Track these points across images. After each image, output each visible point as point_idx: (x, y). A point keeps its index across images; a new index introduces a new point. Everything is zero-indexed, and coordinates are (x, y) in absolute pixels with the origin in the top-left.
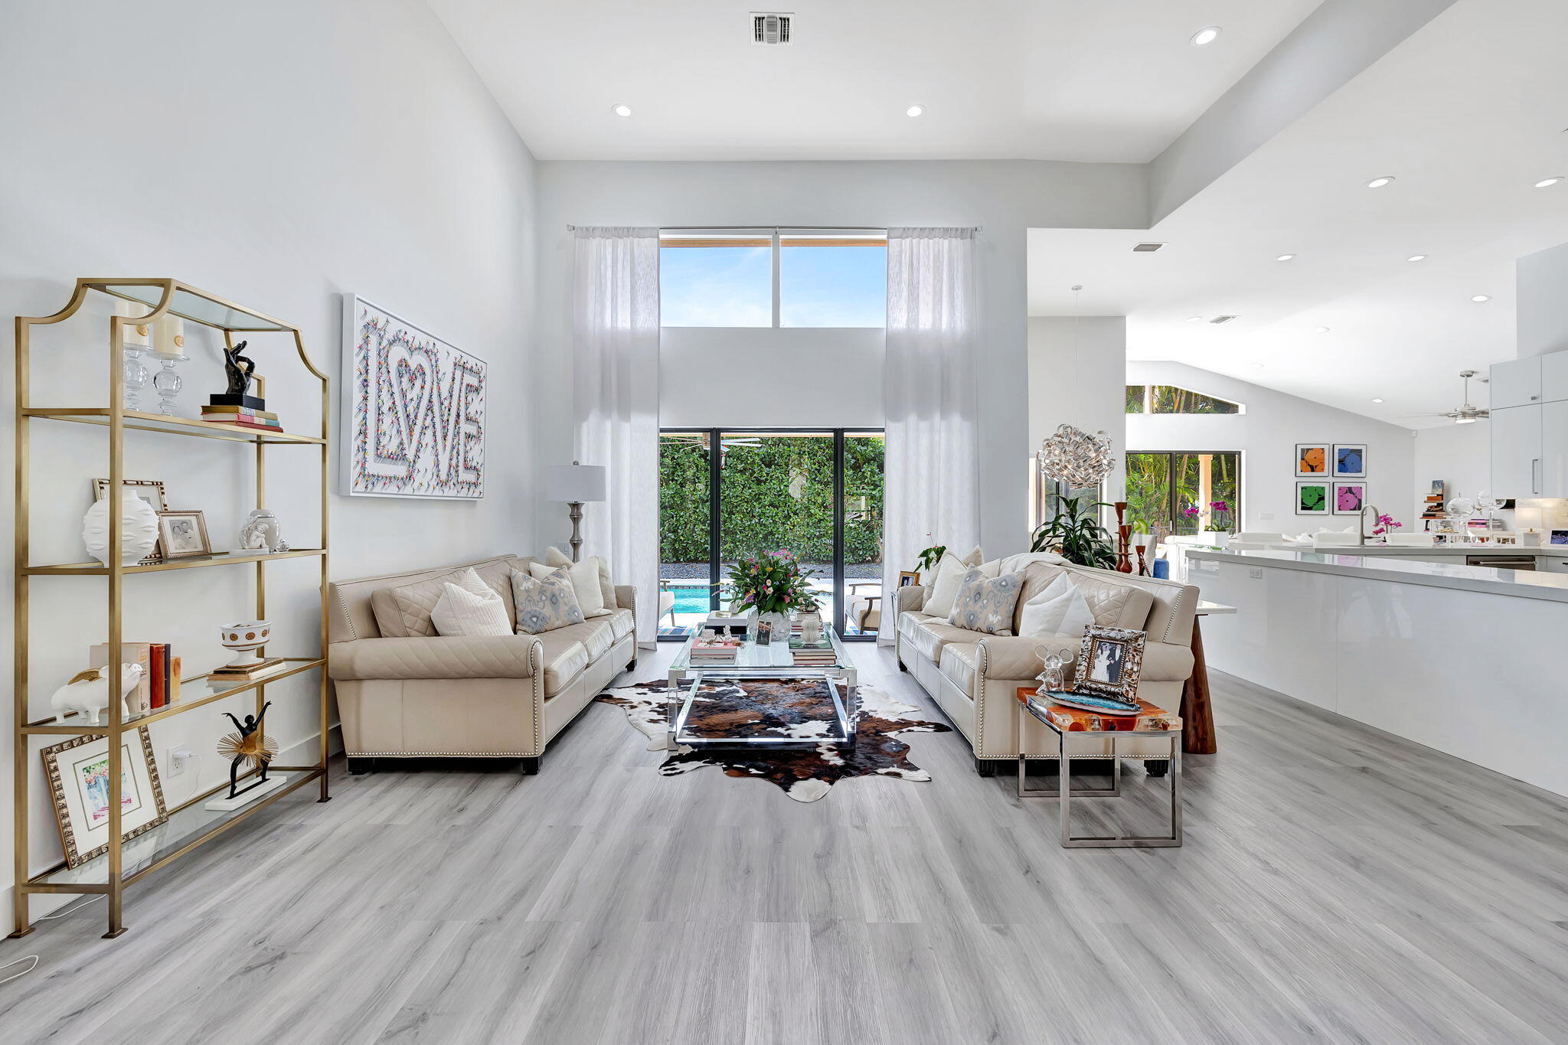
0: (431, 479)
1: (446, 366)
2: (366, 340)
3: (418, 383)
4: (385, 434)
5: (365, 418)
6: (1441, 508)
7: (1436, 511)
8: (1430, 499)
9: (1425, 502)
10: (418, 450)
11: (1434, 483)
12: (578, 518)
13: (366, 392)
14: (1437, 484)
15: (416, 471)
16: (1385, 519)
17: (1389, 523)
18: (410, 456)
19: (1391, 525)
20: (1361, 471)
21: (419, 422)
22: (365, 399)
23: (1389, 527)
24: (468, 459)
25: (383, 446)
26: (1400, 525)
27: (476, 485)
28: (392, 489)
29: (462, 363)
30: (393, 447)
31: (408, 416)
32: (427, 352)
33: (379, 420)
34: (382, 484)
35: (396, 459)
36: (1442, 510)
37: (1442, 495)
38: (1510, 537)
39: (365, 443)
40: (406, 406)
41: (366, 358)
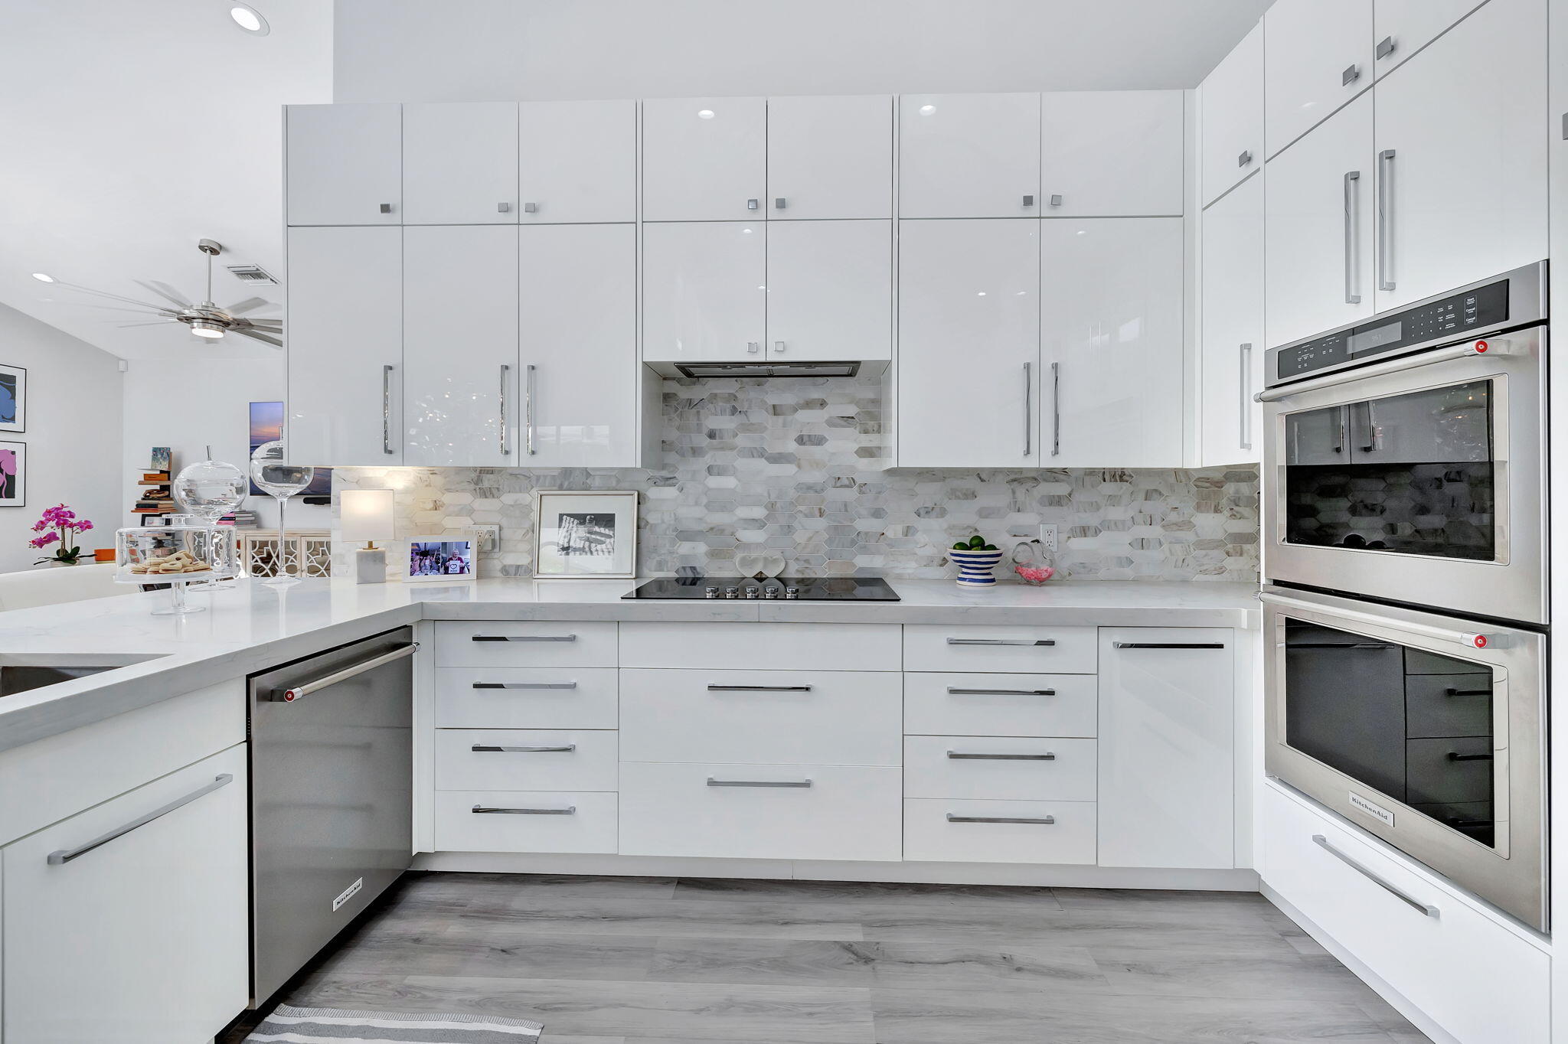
6: (167, 493)
7: (159, 499)
8: (148, 478)
9: (141, 483)
11: (156, 451)
14: (157, 452)
16: (57, 516)
17: (65, 522)
19: (71, 526)
20: (13, 419)
23: (68, 530)
26: (90, 527)
36: (168, 497)
37: (168, 473)
38: (270, 539)
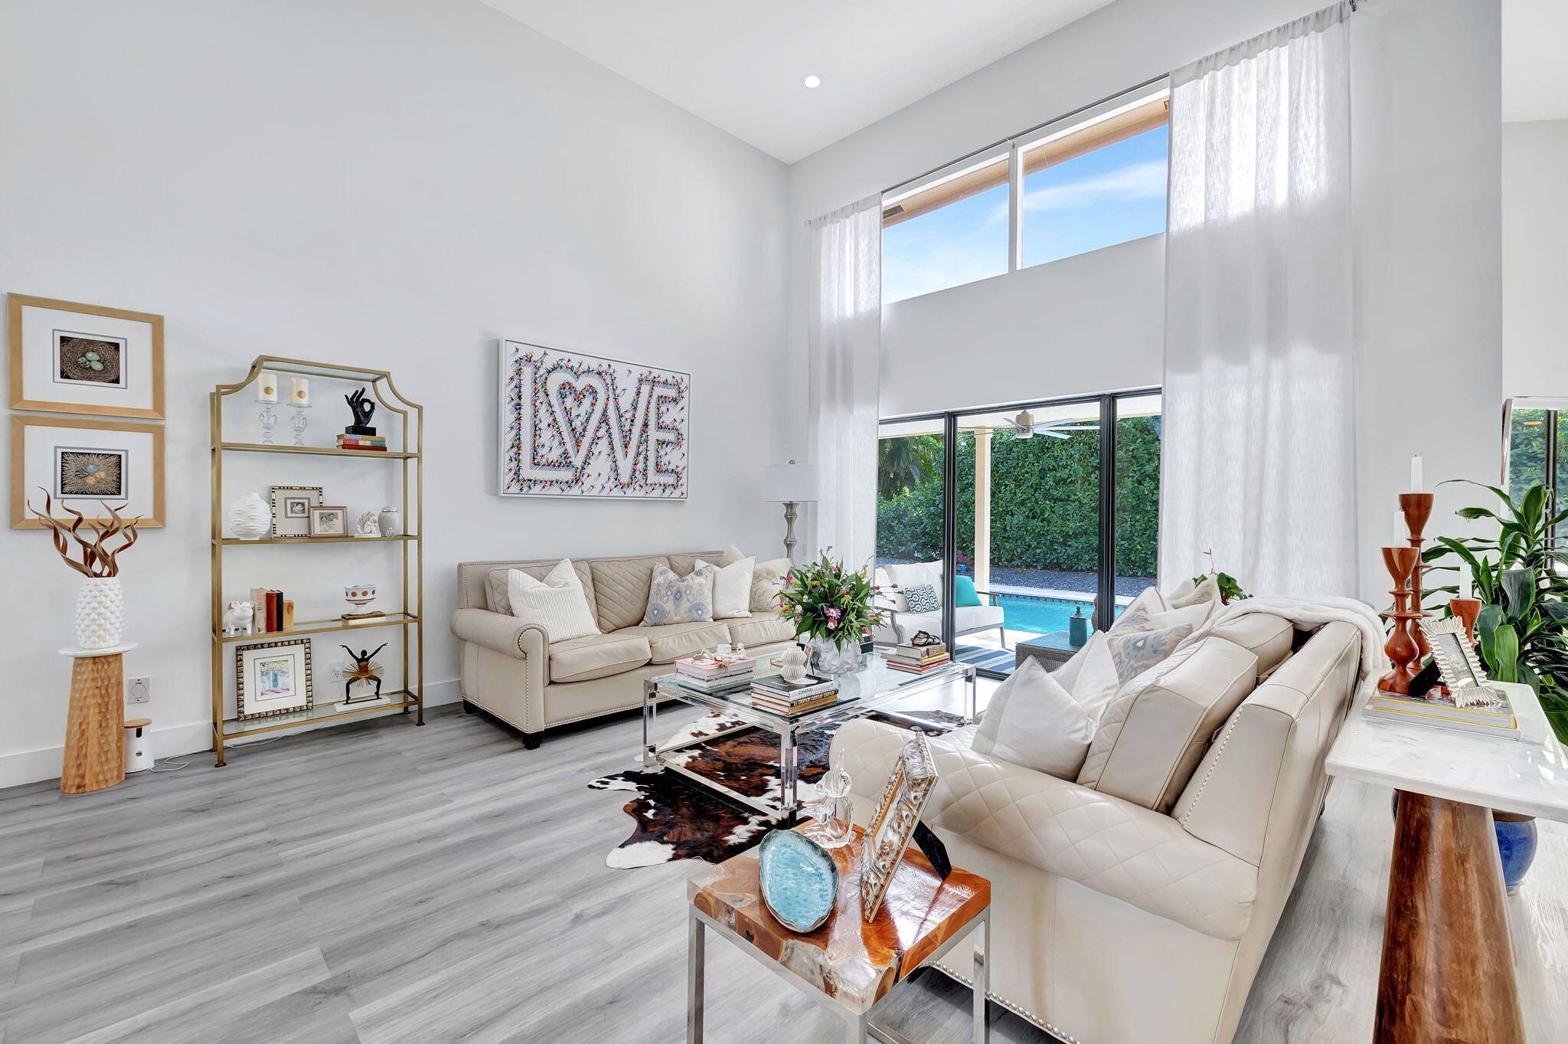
0: (607, 482)
1: (627, 384)
2: (519, 372)
3: (587, 402)
4: (543, 446)
5: (518, 435)
10: (587, 457)
12: (791, 519)
13: (519, 414)
15: (585, 476)
18: (578, 461)
21: (589, 434)
22: (519, 419)
24: (663, 464)
25: (542, 456)
27: (674, 487)
28: (555, 490)
29: (651, 378)
30: (555, 455)
31: (573, 430)
32: (599, 373)
33: (535, 435)
34: (541, 487)
35: (559, 466)
39: (519, 454)
40: (570, 422)
41: (519, 387)
